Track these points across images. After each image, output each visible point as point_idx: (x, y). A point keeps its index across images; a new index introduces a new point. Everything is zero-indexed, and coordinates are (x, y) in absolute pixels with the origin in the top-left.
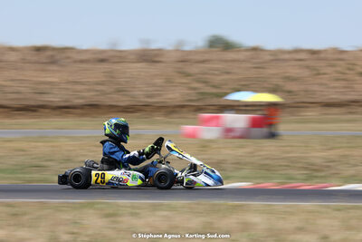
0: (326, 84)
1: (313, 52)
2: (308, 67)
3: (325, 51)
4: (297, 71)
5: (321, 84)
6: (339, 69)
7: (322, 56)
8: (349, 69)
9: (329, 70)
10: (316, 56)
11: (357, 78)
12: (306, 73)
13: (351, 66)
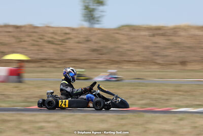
0: (26, 48)
1: (17, 27)
2: (13, 37)
3: (24, 26)
4: (7, 39)
5: (23, 48)
6: (34, 38)
7: (23, 29)
8: (41, 39)
9: (27, 39)
10: (19, 29)
11: (45, 44)
12: (13, 40)
13: (41, 37)
